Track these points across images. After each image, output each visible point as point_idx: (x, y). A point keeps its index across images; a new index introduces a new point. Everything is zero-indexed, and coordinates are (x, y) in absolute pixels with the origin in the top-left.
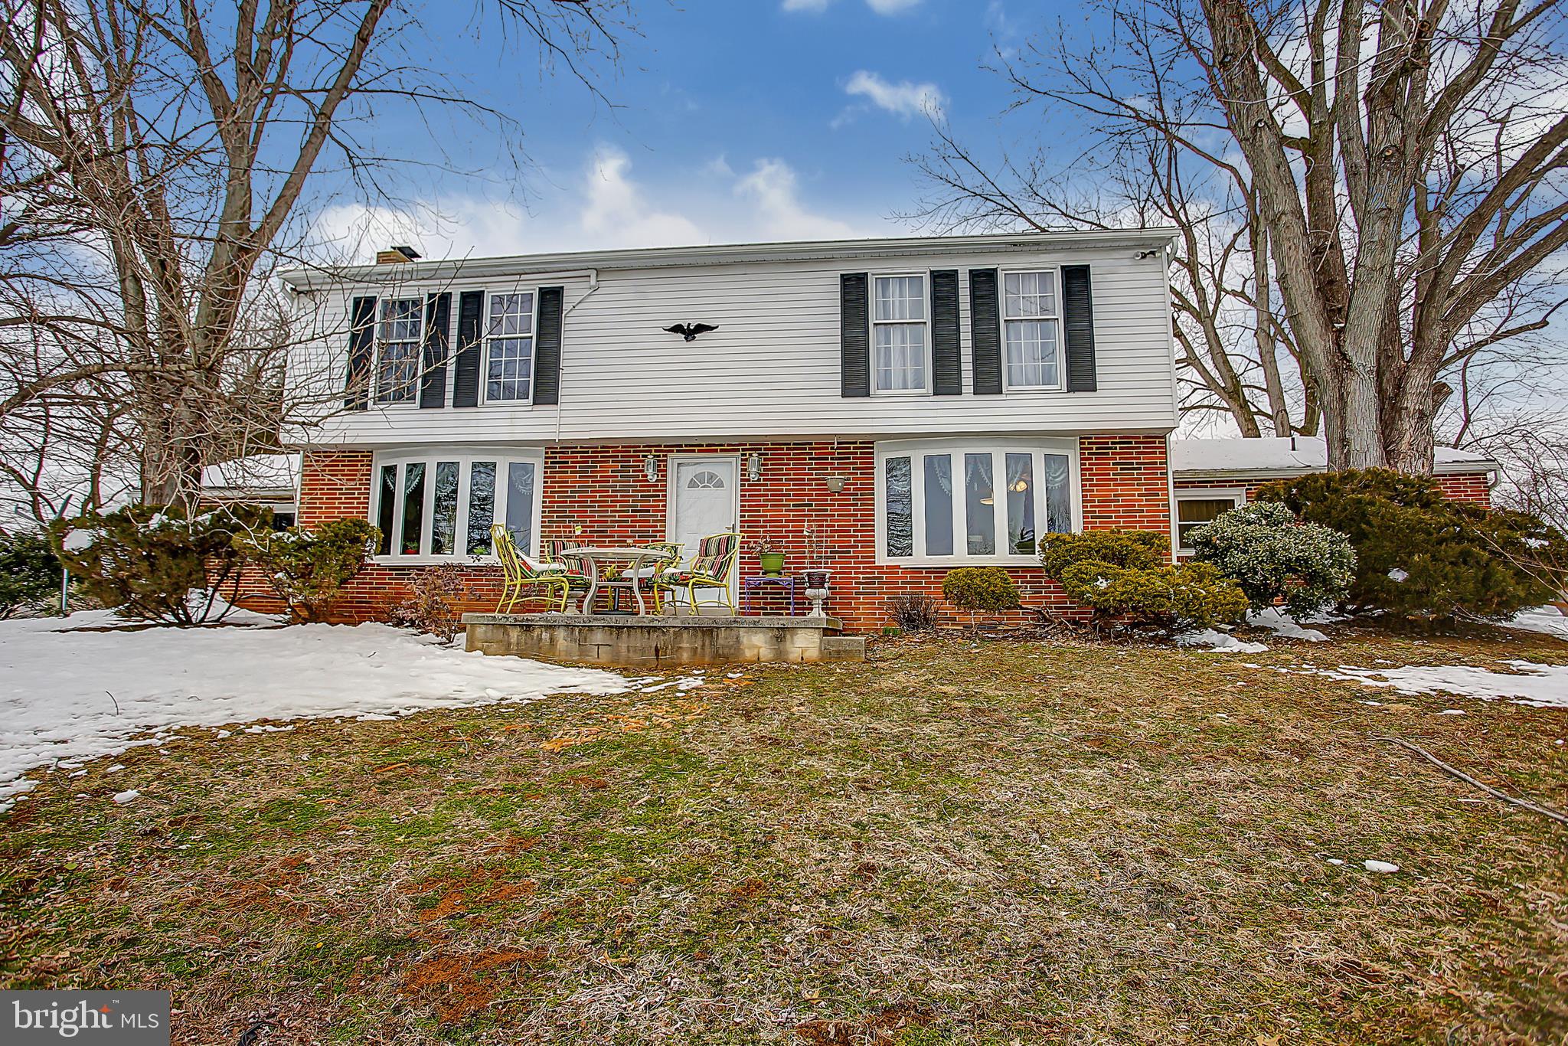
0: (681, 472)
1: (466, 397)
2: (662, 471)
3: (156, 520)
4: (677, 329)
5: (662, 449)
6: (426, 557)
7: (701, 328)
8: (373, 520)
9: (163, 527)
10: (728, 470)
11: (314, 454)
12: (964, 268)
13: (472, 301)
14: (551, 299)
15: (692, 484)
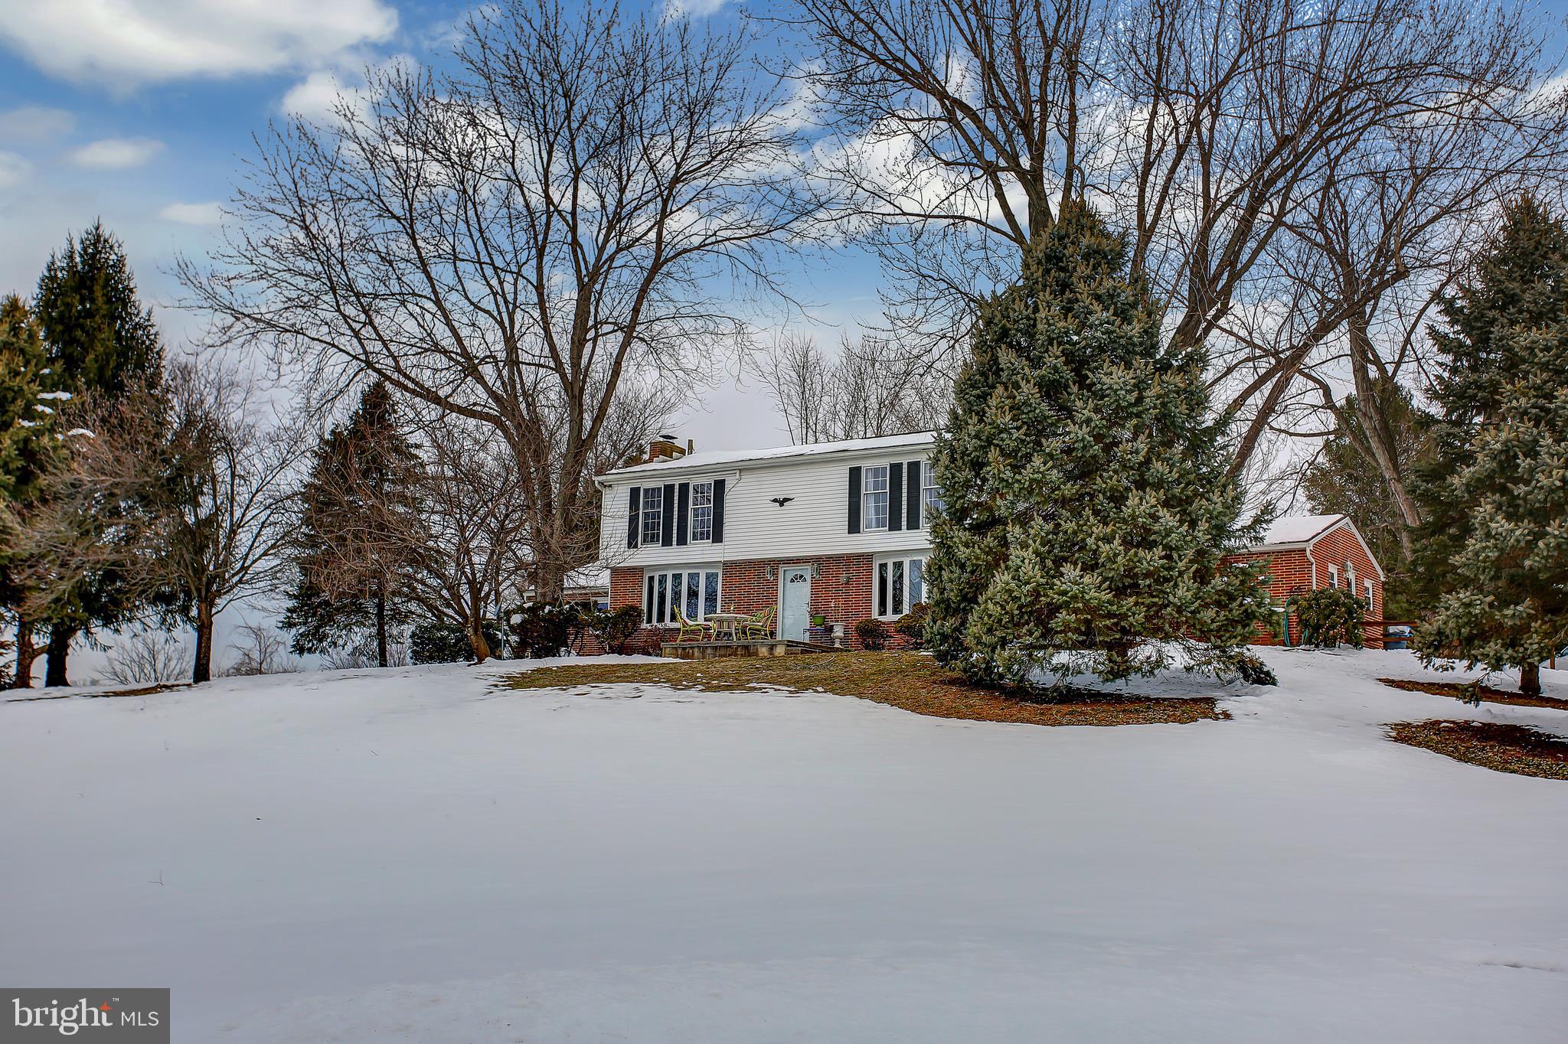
0: (785, 573)
1: (682, 541)
2: (775, 574)
3: (547, 609)
4: (775, 501)
5: (775, 564)
6: (668, 623)
7: (786, 500)
8: (645, 607)
9: (550, 611)
10: (807, 571)
11: (616, 572)
12: (905, 461)
13: (684, 488)
14: (720, 485)
15: (792, 581)
